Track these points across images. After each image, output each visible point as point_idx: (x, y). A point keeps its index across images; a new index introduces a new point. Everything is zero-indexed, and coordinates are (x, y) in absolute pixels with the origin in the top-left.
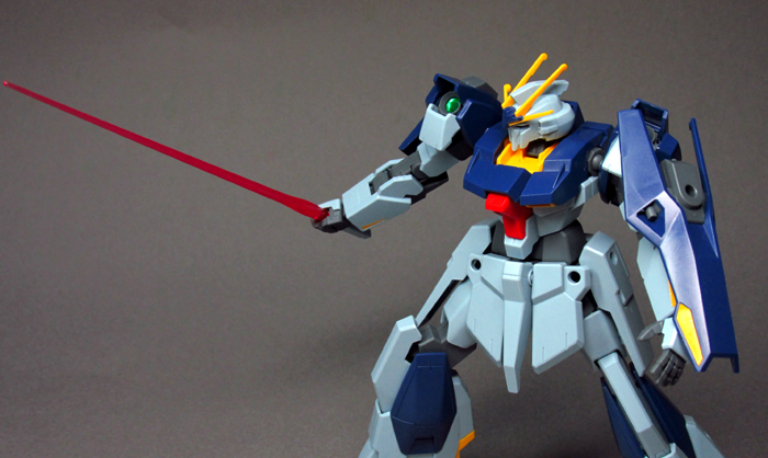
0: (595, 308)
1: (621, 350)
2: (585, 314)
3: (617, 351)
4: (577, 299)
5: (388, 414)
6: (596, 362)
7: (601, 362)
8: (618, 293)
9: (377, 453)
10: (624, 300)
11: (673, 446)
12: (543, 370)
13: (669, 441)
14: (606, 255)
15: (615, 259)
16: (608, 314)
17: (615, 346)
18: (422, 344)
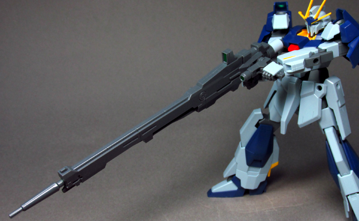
0: (327, 106)
1: (335, 127)
2: (322, 108)
3: (334, 127)
4: (320, 98)
5: (244, 148)
6: (324, 130)
7: (326, 130)
8: (338, 101)
9: (237, 163)
10: (340, 105)
11: (352, 171)
12: (302, 126)
13: (351, 169)
14: (335, 84)
15: (339, 87)
16: (332, 110)
17: (333, 124)
18: (260, 122)
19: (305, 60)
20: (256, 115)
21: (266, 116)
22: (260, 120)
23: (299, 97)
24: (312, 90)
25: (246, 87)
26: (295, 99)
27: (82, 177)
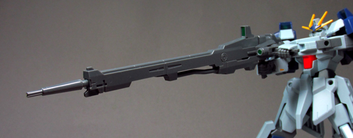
0: (339, 102)
1: (350, 124)
2: (336, 104)
3: (348, 124)
4: (332, 92)
6: (339, 127)
7: (341, 128)
8: (350, 95)
14: (345, 80)
16: (345, 106)
17: (348, 121)
18: (272, 133)
19: (317, 42)
20: (268, 125)
21: (278, 125)
22: (272, 131)
23: (311, 94)
24: (323, 84)
25: (261, 76)
26: (308, 95)
27: (106, 84)
